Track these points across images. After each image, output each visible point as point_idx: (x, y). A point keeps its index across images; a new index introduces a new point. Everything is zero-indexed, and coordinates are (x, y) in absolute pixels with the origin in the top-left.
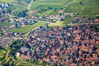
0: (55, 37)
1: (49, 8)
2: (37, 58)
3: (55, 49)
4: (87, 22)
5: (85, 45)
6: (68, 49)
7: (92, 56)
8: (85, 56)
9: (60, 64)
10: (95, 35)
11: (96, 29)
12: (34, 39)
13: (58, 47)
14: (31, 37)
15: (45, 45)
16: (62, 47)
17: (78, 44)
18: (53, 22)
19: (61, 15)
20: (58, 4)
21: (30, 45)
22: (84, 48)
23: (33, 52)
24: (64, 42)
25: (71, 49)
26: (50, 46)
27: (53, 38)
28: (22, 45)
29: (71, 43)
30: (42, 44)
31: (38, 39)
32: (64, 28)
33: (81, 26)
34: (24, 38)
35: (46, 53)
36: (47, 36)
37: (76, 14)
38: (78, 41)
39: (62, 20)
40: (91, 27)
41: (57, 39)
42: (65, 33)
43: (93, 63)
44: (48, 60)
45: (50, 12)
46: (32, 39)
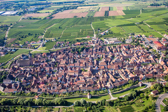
0: (40, 64)
1: (29, 34)
2: (24, 89)
3: (42, 77)
4: (69, 46)
5: (71, 69)
6: (55, 75)
7: (79, 79)
8: (73, 80)
9: (49, 92)
10: (79, 58)
12: (18, 69)
14: (13, 68)
15: (30, 74)
16: (48, 73)
17: (64, 69)
18: (35, 48)
19: (42, 40)
20: (37, 29)
21: (14, 76)
22: (70, 73)
23: (18, 83)
24: (50, 69)
25: (58, 75)
26: (36, 75)
27: (37, 66)
28: (5, 78)
29: (57, 69)
30: (27, 73)
31: (22, 69)
32: (48, 54)
33: (64, 50)
34: (6, 69)
35: (33, 83)
36: (31, 65)
37: (57, 38)
38: (64, 66)
39: (44, 46)
40: (74, 51)
41: (42, 66)
42: (49, 59)
43: (81, 86)
44: (36, 90)
45: (30, 38)
46: (14, 69)
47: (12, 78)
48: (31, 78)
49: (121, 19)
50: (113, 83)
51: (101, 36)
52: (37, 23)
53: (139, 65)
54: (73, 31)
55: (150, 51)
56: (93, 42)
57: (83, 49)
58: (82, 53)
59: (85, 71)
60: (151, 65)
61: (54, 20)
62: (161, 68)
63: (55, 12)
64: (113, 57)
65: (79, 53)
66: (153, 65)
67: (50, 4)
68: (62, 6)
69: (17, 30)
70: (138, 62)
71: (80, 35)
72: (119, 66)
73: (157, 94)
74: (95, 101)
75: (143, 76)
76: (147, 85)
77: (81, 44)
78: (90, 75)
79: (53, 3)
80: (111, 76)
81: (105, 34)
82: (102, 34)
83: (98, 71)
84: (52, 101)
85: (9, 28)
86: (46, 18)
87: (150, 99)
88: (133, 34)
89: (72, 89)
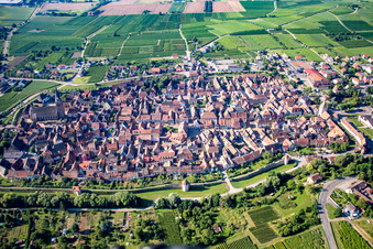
0: (79, 116)
1: (53, 48)
2: (48, 171)
3: (85, 145)
4: (136, 75)
5: (145, 126)
6: (112, 139)
7: (161, 149)
8: (150, 151)
9: (102, 178)
10: (159, 102)
11: (156, 88)
12: (33, 127)
13: (89, 138)
14: (23, 124)
15: (60, 137)
16: (98, 136)
17: (130, 125)
18: (66, 80)
19: (80, 61)
20: (69, 38)
21: (26, 141)
22: (143, 134)
23: (35, 157)
24: (101, 126)
25: (117, 139)
26: (72, 139)
27: (73, 119)
28: (7, 145)
29: (114, 126)
30: (53, 136)
31: (42, 125)
32: (94, 93)
33: (128, 85)
34: (8, 126)
35: (67, 157)
36: (60, 116)
37: (111, 58)
38: (129, 119)
39: (85, 74)
40: (147, 86)
41: (84, 119)
42: (97, 103)
43: (167, 164)
44: (73, 174)
45: (55, 56)
46: (26, 126)
47: (21, 146)
48: (62, 147)
49: (239, 19)
50: (232, 156)
51: (201, 55)
53: (281, 119)
54: (143, 42)
55: (300, 88)
56: (186, 68)
57: (166, 83)
58: (164, 91)
59: (174, 131)
60: (303, 119)
62: (323, 125)
63: (105, 2)
64: (228, 100)
65: (158, 92)
66: (308, 118)
69: (27, 39)
70: (278, 112)
71: (158, 51)
72: (241, 121)
73: (319, 181)
74: (198, 197)
75: (290, 143)
76: (298, 162)
77: (161, 72)
78: (184, 140)
80: (226, 142)
81: (208, 51)
82: (203, 50)
83: (199, 130)
84: (109, 197)
85: (11, 35)
88: (265, 53)
89: (150, 172)
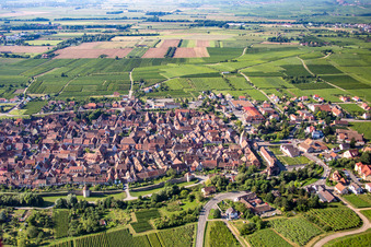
0: (7, 139)
3: (5, 160)
4: (72, 109)
5: (65, 148)
6: (31, 157)
7: (75, 165)
8: (63, 166)
9: (13, 184)
10: (85, 131)
11: (87, 120)
13: (12, 156)
16: (20, 155)
17: (52, 147)
18: (3, 112)
19: (21, 97)
20: (16, 77)
22: (61, 154)
24: (25, 146)
25: (37, 157)
29: (37, 147)
32: (25, 121)
33: (61, 116)
37: (52, 95)
39: (22, 107)
40: (79, 117)
41: (10, 141)
42: (27, 130)
43: (76, 175)
49: (197, 64)
50: (137, 171)
51: (144, 94)
52: (19, 65)
53: (201, 145)
54: (89, 82)
55: (232, 123)
56: (123, 104)
57: (97, 116)
58: (94, 122)
59: (91, 152)
60: (221, 146)
61: (57, 60)
62: (240, 152)
63: (63, 46)
64: (153, 131)
65: (88, 122)
66: (226, 147)
67: (56, 27)
68: (80, 34)
70: (197, 140)
71: (100, 90)
72: (157, 147)
73: (212, 193)
74: (94, 201)
75: (197, 165)
76: (200, 180)
77: (97, 107)
78: (98, 159)
79: (63, 27)
80: (136, 161)
81: (151, 91)
82: (146, 90)
83: (113, 153)
84: (14, 197)
86: (39, 56)
87: (197, 200)
89: (57, 181)
